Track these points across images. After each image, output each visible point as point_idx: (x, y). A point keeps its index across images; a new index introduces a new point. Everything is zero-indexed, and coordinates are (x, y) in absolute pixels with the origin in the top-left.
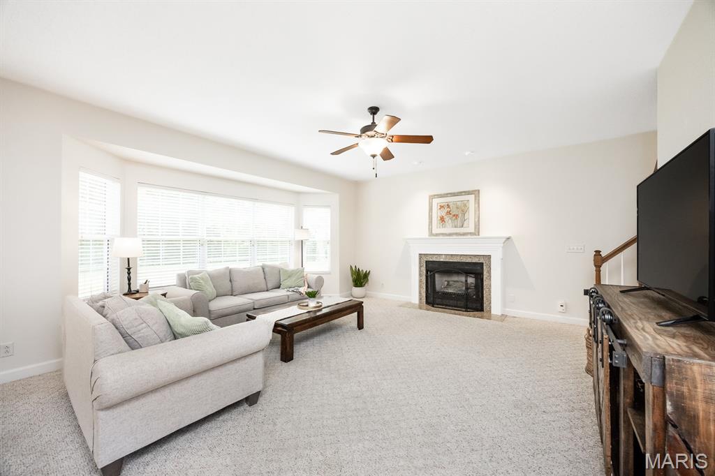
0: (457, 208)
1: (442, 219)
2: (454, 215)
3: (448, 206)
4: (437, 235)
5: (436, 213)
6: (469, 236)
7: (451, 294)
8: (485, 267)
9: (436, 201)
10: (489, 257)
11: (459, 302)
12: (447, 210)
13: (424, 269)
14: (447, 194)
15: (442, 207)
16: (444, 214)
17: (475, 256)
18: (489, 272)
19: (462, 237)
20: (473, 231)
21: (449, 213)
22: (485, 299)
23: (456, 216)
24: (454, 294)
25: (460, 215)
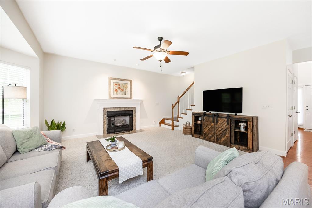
0: (123, 86)
1: (116, 90)
2: (122, 89)
3: (119, 85)
4: (114, 98)
5: (113, 87)
6: (128, 99)
7: (119, 126)
8: (133, 112)
9: (113, 81)
10: (135, 108)
11: (123, 129)
12: (118, 86)
13: (106, 115)
14: (119, 79)
15: (116, 85)
16: (117, 88)
17: (130, 107)
18: (135, 114)
19: (119, 99)
20: (130, 97)
21: (119, 88)
22: (133, 125)
23: (123, 90)
24: (121, 125)
25: (124, 90)
